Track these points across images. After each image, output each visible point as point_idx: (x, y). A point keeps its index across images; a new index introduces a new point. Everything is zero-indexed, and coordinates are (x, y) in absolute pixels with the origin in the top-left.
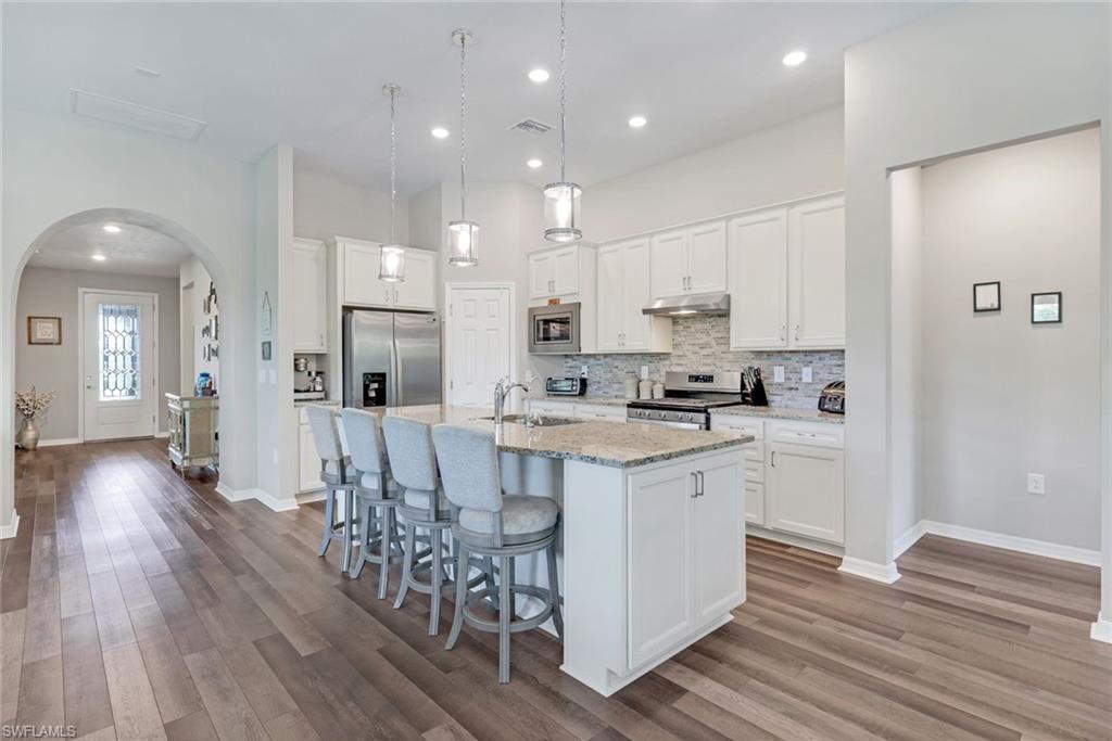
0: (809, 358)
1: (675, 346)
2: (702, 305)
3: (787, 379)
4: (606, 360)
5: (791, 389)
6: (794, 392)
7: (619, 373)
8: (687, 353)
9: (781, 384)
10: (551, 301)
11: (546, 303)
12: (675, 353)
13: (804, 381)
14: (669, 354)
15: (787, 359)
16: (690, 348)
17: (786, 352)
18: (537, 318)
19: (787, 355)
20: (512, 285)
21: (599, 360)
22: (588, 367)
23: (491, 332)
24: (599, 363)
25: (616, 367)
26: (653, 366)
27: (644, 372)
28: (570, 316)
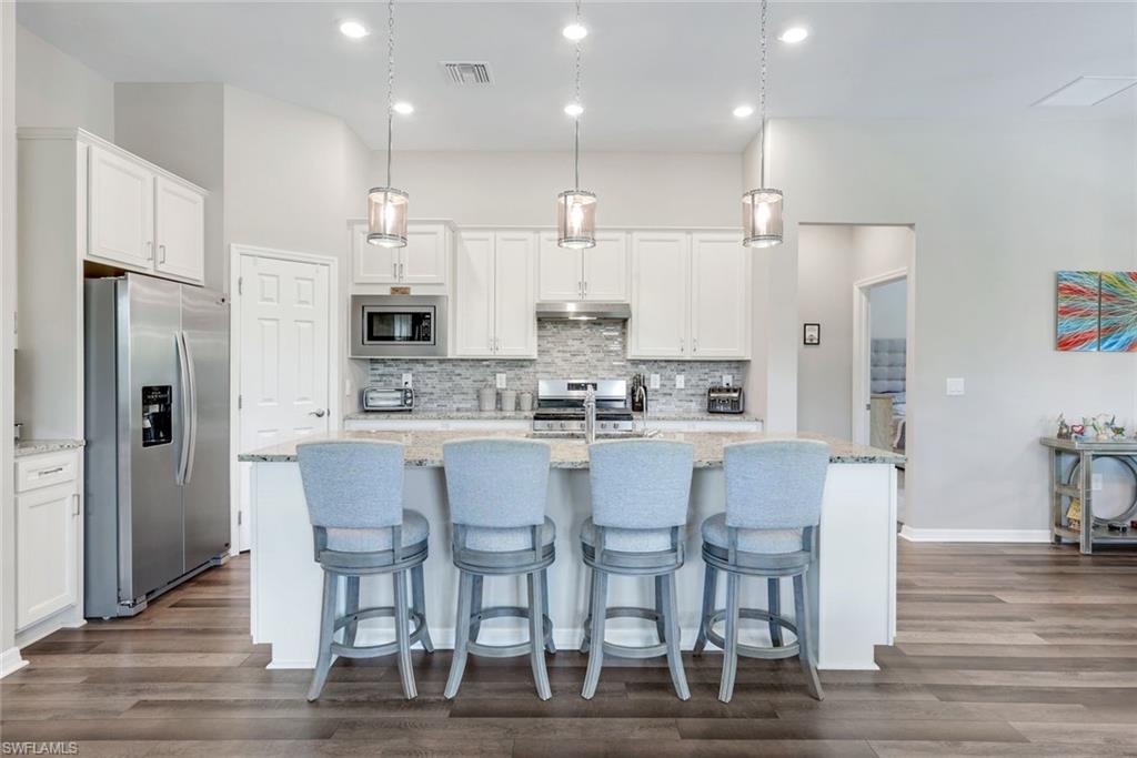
0: (681, 367)
1: (541, 352)
2: (605, 313)
3: (663, 385)
4: (443, 366)
5: (665, 394)
6: (668, 397)
7: (462, 382)
8: (556, 360)
9: (656, 391)
10: (395, 290)
11: (386, 291)
12: (539, 360)
13: (678, 387)
14: (532, 361)
15: (662, 367)
16: (560, 355)
17: (661, 361)
18: (367, 310)
19: (663, 364)
20: (333, 261)
21: (432, 366)
22: (413, 375)
23: (302, 325)
24: (432, 369)
25: (459, 375)
26: (512, 374)
27: (501, 381)
28: (431, 310)
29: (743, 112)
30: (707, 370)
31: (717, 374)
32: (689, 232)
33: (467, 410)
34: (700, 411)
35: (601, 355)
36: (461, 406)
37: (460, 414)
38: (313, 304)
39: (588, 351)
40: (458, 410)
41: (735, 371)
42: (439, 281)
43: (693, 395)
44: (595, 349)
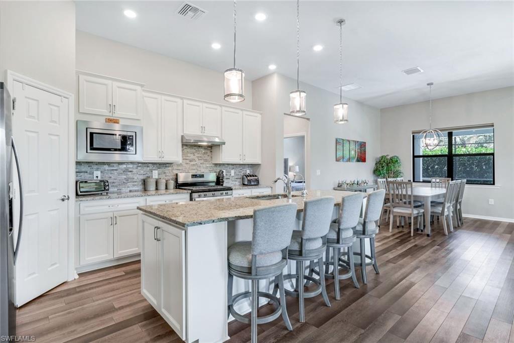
5: (227, 178)
6: (228, 180)
7: (133, 176)
10: (109, 120)
18: (89, 131)
19: (226, 166)
20: (71, 96)
21: (113, 166)
22: (101, 172)
23: (53, 137)
24: (113, 168)
25: (131, 171)
26: (161, 170)
27: (155, 174)
28: (134, 134)
29: (272, 67)
30: (241, 168)
31: (245, 170)
32: (242, 110)
33: (136, 191)
34: (239, 185)
35: (202, 161)
36: (131, 189)
37: (132, 194)
38: (59, 124)
39: (197, 159)
40: (130, 191)
41: (250, 168)
42: (138, 118)
43: (237, 179)
44: (200, 158)
